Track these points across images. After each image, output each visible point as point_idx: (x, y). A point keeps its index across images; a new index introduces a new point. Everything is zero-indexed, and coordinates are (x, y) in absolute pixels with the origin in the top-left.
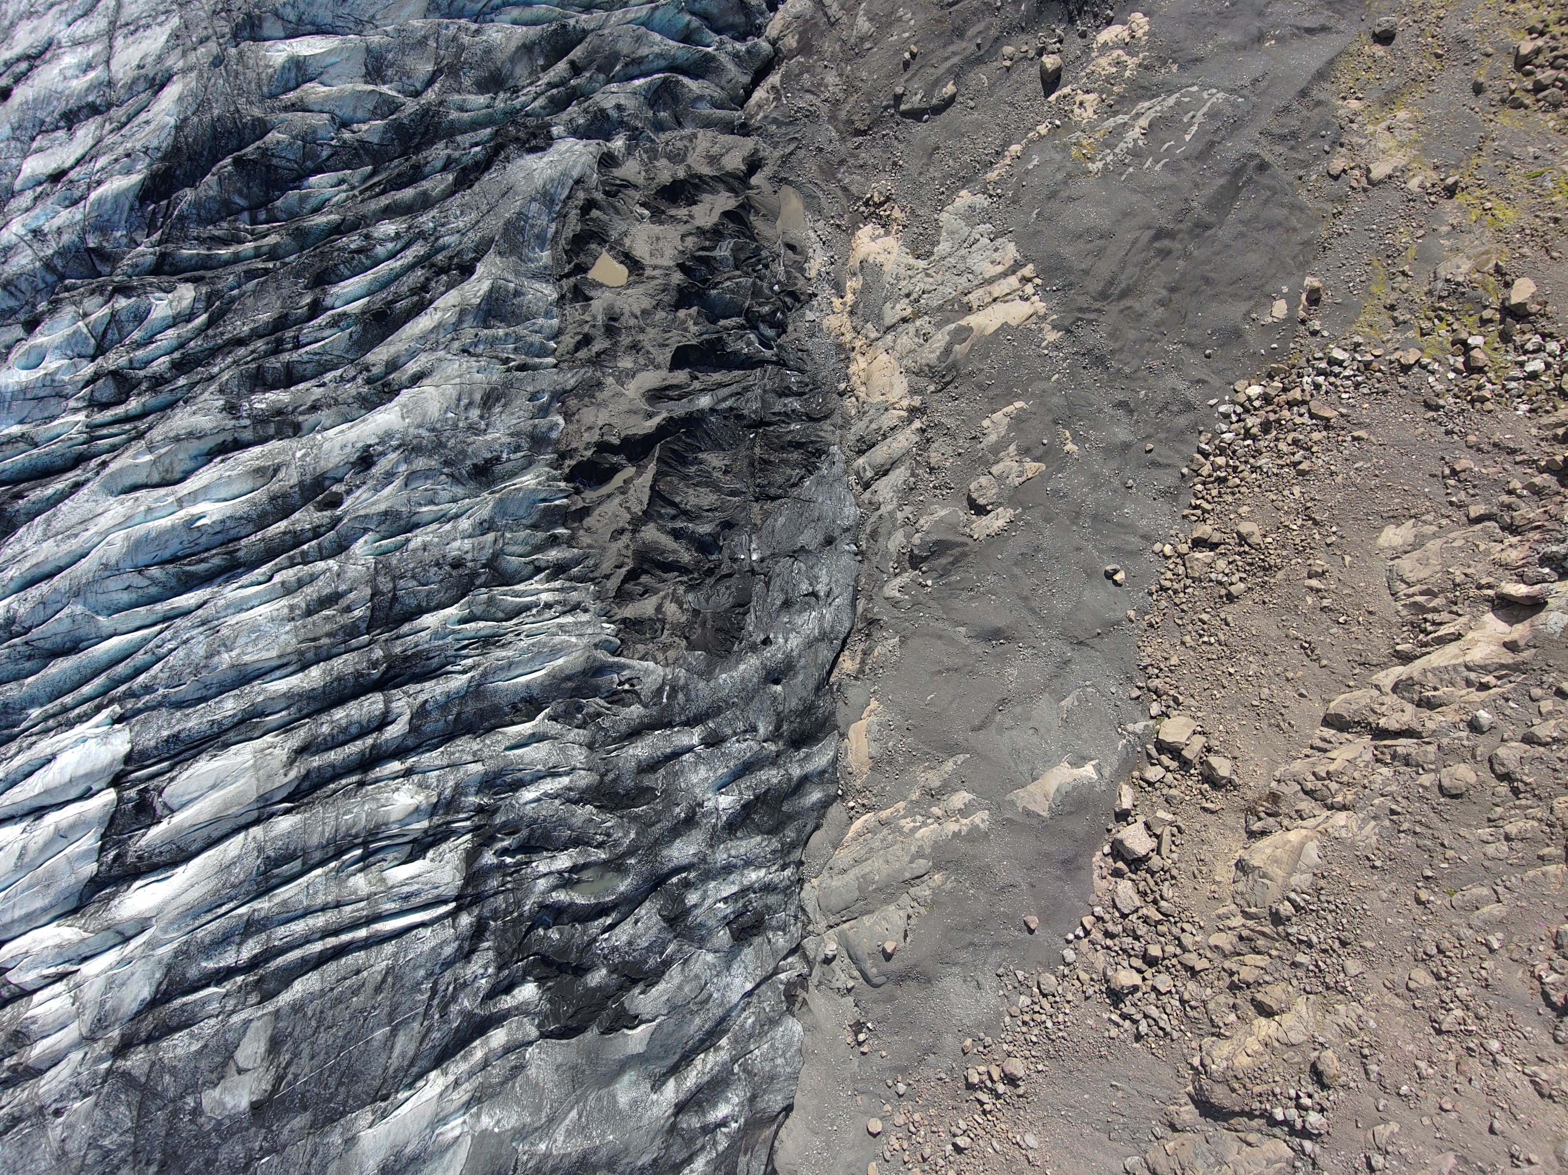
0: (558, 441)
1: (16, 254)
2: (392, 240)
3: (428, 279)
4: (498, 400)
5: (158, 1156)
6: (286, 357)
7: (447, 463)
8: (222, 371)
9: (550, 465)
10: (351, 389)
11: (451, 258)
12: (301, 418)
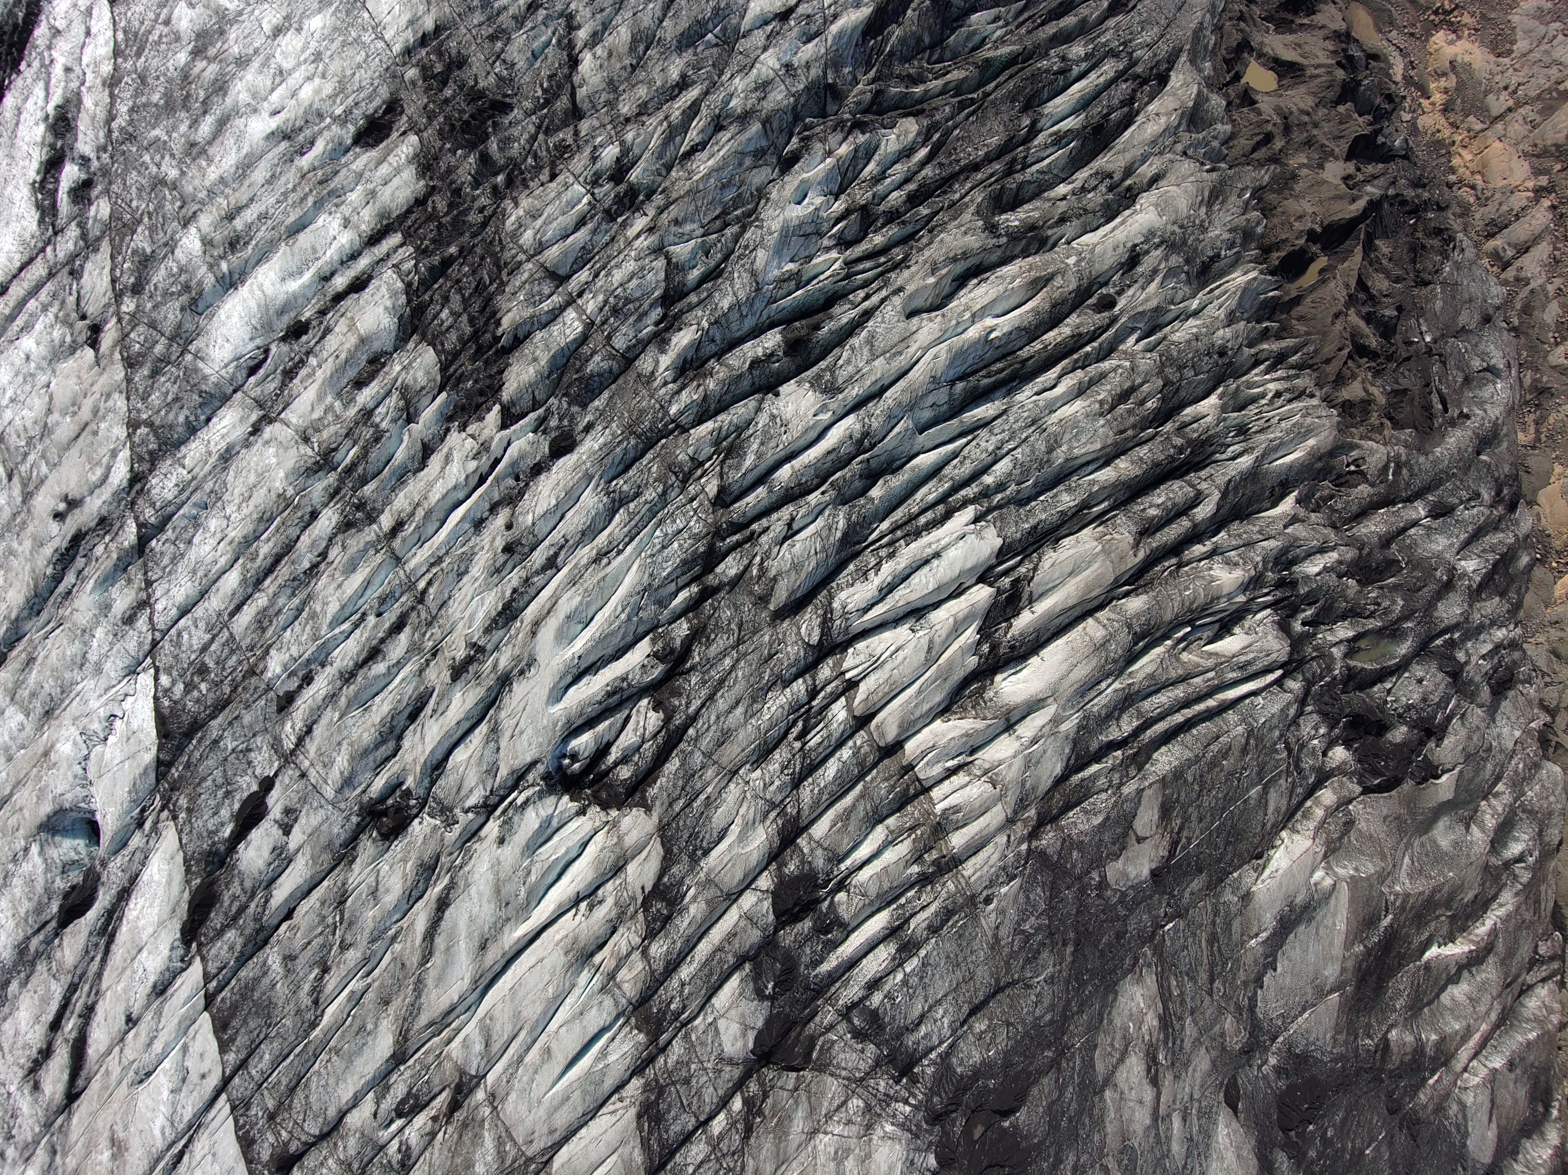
0: (1263, 236)
1: (773, 89)
2: (1083, 60)
3: (1134, 91)
4: (1217, 198)
5: (1072, 935)
6: (1019, 177)
7: (1187, 261)
8: (963, 197)
9: (1257, 261)
10: (1094, 199)
11: (1152, 69)
12: (1049, 232)
